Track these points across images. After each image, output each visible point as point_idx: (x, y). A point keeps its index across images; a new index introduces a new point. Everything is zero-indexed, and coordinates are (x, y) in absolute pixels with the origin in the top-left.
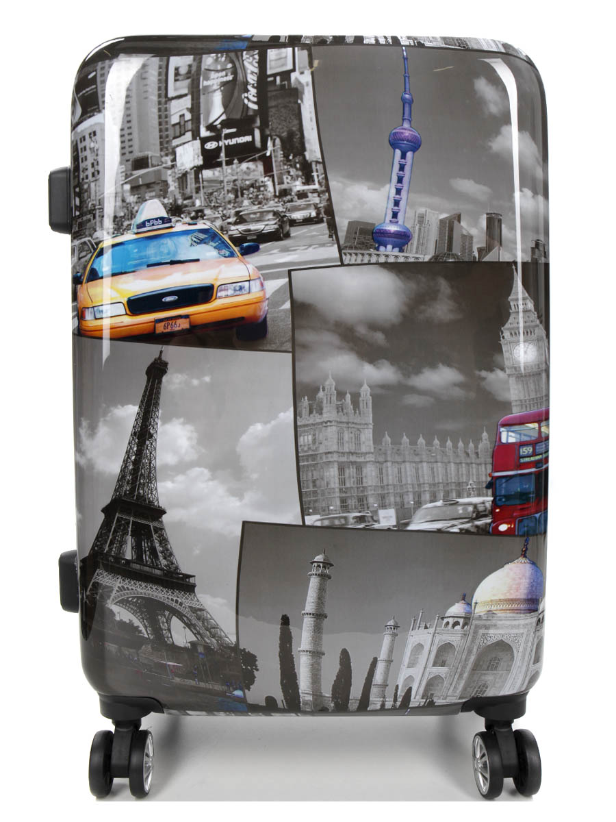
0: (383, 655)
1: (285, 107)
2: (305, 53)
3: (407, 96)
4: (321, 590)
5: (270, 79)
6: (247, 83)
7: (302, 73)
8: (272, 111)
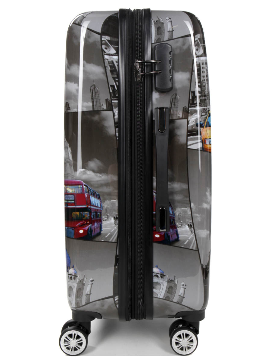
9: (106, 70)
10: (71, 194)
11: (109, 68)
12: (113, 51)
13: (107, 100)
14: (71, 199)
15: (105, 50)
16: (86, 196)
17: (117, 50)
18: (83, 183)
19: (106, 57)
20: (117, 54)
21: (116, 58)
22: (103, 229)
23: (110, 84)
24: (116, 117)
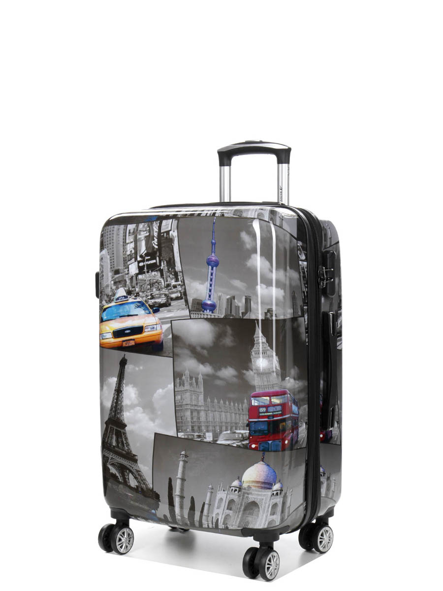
0: (207, 502)
1: (168, 247)
2: (177, 221)
3: (213, 241)
4: (184, 467)
5: (162, 234)
6: (154, 236)
7: (174, 231)
8: (163, 249)
9: (300, 275)
10: (278, 405)
11: (302, 274)
12: (303, 257)
13: (301, 306)
14: (278, 410)
15: (300, 256)
16: (290, 404)
17: (306, 255)
18: (288, 392)
19: (300, 262)
20: (306, 260)
21: (305, 263)
22: (299, 436)
23: (303, 290)
24: (306, 323)
